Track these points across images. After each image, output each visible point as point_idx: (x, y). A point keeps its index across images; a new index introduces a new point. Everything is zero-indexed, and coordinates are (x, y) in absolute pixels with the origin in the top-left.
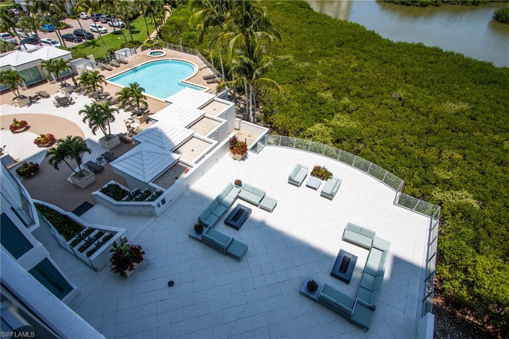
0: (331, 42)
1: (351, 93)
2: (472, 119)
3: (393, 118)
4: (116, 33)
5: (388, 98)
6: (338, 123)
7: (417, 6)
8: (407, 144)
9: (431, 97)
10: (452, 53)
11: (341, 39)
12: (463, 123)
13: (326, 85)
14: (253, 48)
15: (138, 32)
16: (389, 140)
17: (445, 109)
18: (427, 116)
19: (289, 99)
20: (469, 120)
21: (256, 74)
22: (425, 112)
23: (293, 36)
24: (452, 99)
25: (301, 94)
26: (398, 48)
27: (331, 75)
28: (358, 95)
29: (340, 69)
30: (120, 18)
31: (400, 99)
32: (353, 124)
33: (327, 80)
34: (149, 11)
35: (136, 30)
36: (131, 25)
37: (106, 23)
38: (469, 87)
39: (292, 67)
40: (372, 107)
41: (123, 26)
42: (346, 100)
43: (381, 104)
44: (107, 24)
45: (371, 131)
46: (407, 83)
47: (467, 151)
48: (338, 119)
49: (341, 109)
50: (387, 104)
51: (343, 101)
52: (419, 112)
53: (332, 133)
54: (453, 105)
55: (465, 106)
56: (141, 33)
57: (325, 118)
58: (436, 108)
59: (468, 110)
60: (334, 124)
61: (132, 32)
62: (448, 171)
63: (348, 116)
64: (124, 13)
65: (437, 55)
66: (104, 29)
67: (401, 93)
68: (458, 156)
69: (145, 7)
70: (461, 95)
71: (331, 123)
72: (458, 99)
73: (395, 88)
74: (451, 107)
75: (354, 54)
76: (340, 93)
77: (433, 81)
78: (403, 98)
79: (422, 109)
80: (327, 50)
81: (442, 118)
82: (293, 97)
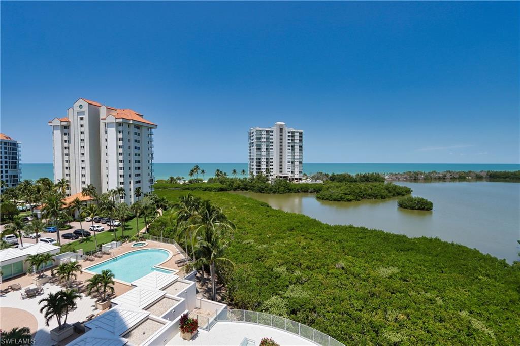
0: (284, 228)
1: (302, 266)
2: (404, 280)
3: (339, 285)
4: (111, 231)
5: (333, 268)
6: (292, 294)
7: (345, 201)
8: (356, 309)
9: (366, 265)
10: (375, 230)
11: (292, 225)
12: (397, 284)
13: (281, 261)
14: (212, 234)
15: (131, 229)
16: (338, 307)
17: (379, 274)
18: (367, 281)
19: (249, 275)
20: (402, 281)
21: (214, 254)
22: (364, 278)
23: (255, 225)
24: (384, 265)
25: (260, 270)
26: (335, 229)
27: (285, 253)
28: (308, 268)
29: (291, 248)
30: (117, 219)
31: (343, 268)
32: (306, 294)
33: (281, 257)
34: (142, 213)
35: (130, 227)
36: (126, 224)
37: (105, 223)
38: (393, 254)
39: (253, 249)
40: (320, 277)
41: (119, 225)
42: (298, 273)
43: (328, 274)
44: (106, 225)
45: (322, 299)
46: (346, 255)
47: (408, 311)
48: (292, 291)
49: (294, 281)
50: (332, 274)
51: (295, 274)
52: (361, 279)
53: (287, 305)
54: (385, 270)
55: (395, 270)
56: (133, 230)
57: (280, 290)
58: (372, 274)
59: (398, 273)
60: (289, 295)
61: (125, 230)
62: (397, 333)
63: (300, 287)
64: (121, 216)
65: (364, 232)
66: (102, 228)
67: (342, 263)
68: (402, 317)
69: (139, 211)
70: (389, 261)
71: (286, 295)
72: (388, 264)
73: (337, 260)
74: (384, 272)
75: (303, 236)
76: (293, 267)
77: (365, 252)
78: (345, 267)
79: (362, 275)
80: (281, 234)
81: (380, 282)
82: (252, 273)
